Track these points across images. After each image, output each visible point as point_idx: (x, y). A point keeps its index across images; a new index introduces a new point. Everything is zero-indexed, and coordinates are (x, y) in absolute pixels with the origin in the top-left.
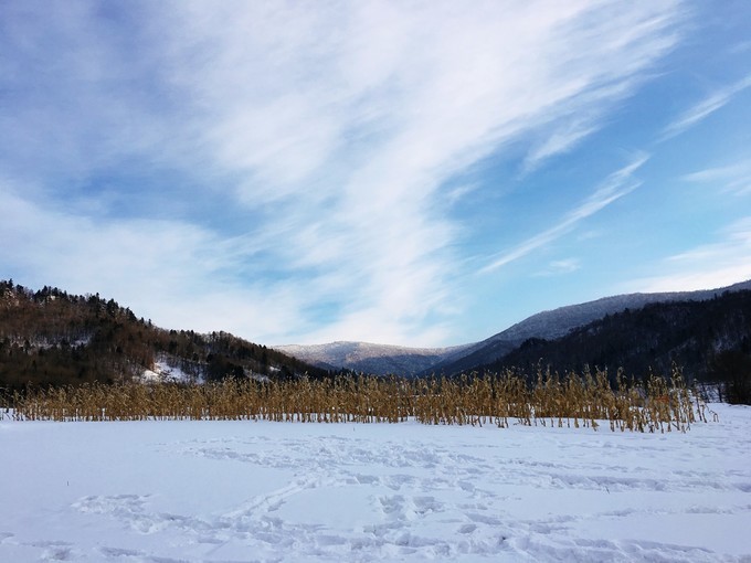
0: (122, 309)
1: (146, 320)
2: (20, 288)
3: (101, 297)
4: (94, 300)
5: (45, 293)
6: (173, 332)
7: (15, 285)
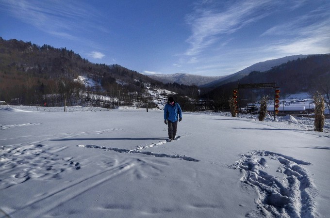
0: (76, 54)
1: (86, 59)
2: (34, 45)
3: (67, 49)
4: (64, 50)
5: (45, 47)
6: (97, 64)
7: (32, 44)
